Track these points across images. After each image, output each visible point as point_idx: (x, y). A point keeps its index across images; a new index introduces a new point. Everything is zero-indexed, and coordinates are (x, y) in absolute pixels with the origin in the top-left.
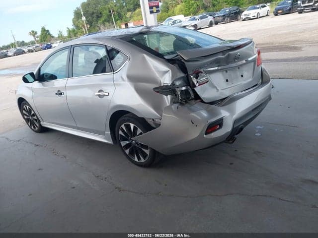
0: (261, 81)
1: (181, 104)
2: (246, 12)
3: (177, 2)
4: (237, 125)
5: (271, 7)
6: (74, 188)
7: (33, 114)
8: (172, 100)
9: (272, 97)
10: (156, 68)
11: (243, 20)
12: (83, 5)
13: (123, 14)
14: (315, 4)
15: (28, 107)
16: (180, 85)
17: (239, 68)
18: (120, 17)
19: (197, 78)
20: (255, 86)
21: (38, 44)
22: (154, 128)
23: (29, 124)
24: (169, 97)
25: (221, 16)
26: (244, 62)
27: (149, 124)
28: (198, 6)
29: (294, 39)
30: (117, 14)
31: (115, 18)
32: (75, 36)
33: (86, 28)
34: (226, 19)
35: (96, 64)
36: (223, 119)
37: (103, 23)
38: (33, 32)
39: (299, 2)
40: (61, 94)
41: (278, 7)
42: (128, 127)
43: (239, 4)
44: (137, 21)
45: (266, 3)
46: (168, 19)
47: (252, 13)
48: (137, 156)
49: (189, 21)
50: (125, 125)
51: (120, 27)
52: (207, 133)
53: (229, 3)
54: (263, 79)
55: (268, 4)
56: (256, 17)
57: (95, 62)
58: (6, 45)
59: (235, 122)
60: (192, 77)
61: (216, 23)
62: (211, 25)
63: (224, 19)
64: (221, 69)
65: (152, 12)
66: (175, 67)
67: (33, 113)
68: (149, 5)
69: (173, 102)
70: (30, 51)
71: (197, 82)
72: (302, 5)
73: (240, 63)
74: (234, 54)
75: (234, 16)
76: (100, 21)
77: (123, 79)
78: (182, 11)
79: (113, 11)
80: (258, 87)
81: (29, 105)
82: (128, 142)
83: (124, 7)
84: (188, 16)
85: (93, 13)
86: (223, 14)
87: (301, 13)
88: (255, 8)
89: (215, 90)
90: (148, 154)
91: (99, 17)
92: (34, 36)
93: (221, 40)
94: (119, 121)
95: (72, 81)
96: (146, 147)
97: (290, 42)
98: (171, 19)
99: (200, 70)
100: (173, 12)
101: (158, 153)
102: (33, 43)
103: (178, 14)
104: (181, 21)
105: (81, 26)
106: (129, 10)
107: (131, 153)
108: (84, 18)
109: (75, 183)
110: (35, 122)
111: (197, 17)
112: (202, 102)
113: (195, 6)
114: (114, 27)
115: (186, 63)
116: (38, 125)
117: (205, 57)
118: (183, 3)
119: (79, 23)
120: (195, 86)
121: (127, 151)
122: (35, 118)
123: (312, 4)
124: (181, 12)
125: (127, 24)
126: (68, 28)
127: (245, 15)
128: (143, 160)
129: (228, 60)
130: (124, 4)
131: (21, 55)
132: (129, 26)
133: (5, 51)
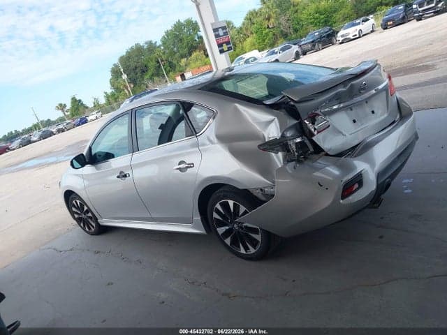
0: (398, 117)
1: (299, 161)
2: (342, 32)
3: (245, 35)
4: (382, 180)
5: (376, 19)
6: (163, 302)
7: (87, 210)
8: (285, 158)
9: (419, 135)
10: (254, 119)
11: (341, 43)
12: (122, 59)
13: (175, 62)
14: (437, 4)
15: (78, 202)
16: (292, 136)
17: (367, 102)
18: (172, 67)
19: (313, 124)
20: (393, 124)
21: (69, 119)
22: (265, 202)
23: (82, 225)
24: (280, 154)
25: (309, 43)
26: (374, 91)
27: (256, 197)
28: (274, 34)
29: (420, 55)
30: (167, 64)
31: (165, 70)
32: (116, 101)
33: (129, 89)
34: (317, 45)
35: (161, 130)
36: (361, 174)
37: (151, 78)
38: (61, 105)
39: (414, 6)
40: (125, 176)
41: (385, 17)
42: (225, 206)
43: (330, 23)
44: (196, 69)
45: (368, 15)
46: (237, 59)
47: (352, 32)
48: (243, 245)
49: (266, 56)
50: (221, 204)
51: (175, 80)
52: (343, 197)
53: (316, 24)
54: (402, 112)
55: (372, 16)
56: (358, 36)
57: (159, 128)
58: (27, 128)
59: (379, 175)
60: (307, 123)
61: (304, 53)
62: (297, 56)
63: (314, 46)
64: (343, 107)
65: (222, 52)
66: (282, 113)
67: (86, 208)
68: (217, 42)
69: (287, 160)
70: (60, 131)
71: (315, 129)
72: (420, 9)
73: (367, 95)
74: (358, 83)
75: (328, 39)
76: (146, 77)
77: (211, 141)
78: (254, 45)
79: (162, 61)
80: (397, 125)
81: (80, 198)
82: (227, 228)
83: (175, 53)
84: (263, 50)
85: (136, 68)
86: (311, 40)
87: (421, 20)
88: (354, 25)
89: (342, 137)
90: (260, 240)
91: (144, 72)
92: (62, 110)
93: (332, 69)
94: (211, 200)
95: (138, 157)
96: (255, 231)
97: (416, 60)
98: (242, 58)
99: (316, 112)
100: (242, 50)
101: (274, 235)
102: (62, 120)
103: (250, 50)
104: (255, 59)
105: (122, 87)
106: (182, 57)
107: (234, 242)
108: (125, 77)
109: (163, 296)
110: (90, 220)
111: (276, 49)
112: (327, 155)
113: (271, 35)
114: (166, 81)
115: (297, 105)
116: (94, 224)
117: (323, 93)
118: (254, 35)
119: (119, 83)
120: (313, 135)
121: (228, 241)
122: (90, 215)
123: (433, 5)
124: (253, 47)
125: (183, 74)
126: (106, 93)
127: (342, 36)
128: (252, 250)
129: (352, 93)
130: (175, 49)
131: (49, 138)
132: (187, 78)
133: (27, 136)
